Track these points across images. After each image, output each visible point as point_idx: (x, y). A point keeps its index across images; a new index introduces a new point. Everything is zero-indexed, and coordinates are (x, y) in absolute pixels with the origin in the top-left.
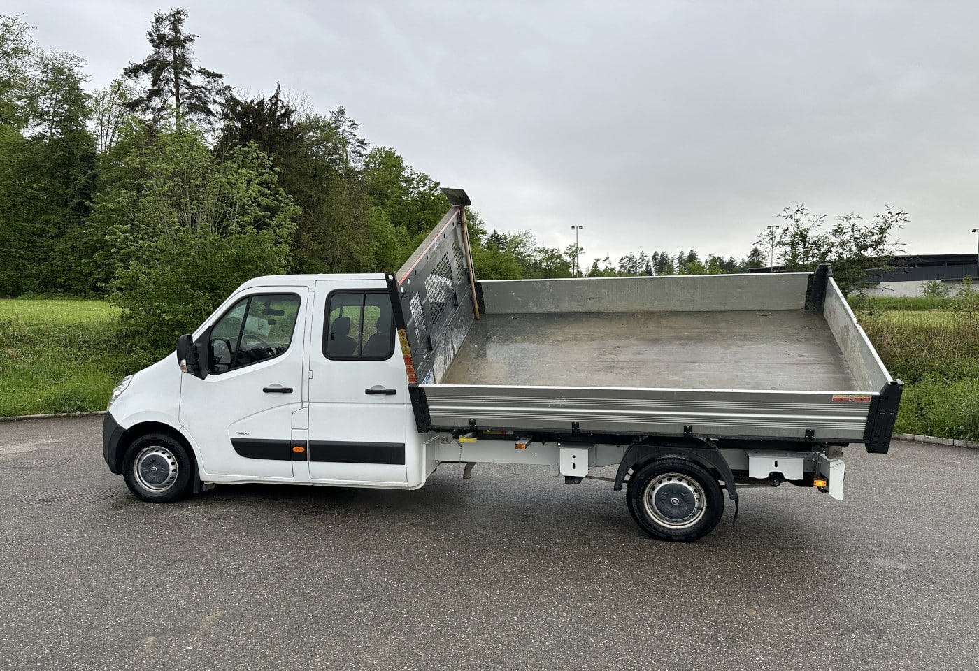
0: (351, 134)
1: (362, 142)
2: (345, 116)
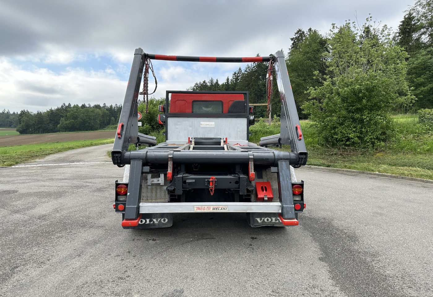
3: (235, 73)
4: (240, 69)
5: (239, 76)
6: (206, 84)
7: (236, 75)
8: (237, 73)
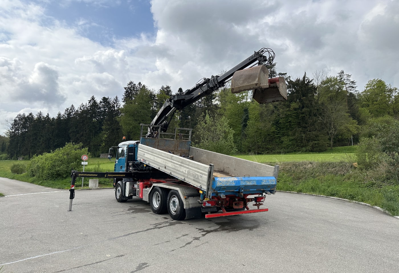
0: (348, 80)
1: (353, 82)
2: (344, 73)
3: (68, 109)
4: (73, 106)
5: (72, 112)
6: (33, 116)
7: (69, 111)
8: (69, 109)
